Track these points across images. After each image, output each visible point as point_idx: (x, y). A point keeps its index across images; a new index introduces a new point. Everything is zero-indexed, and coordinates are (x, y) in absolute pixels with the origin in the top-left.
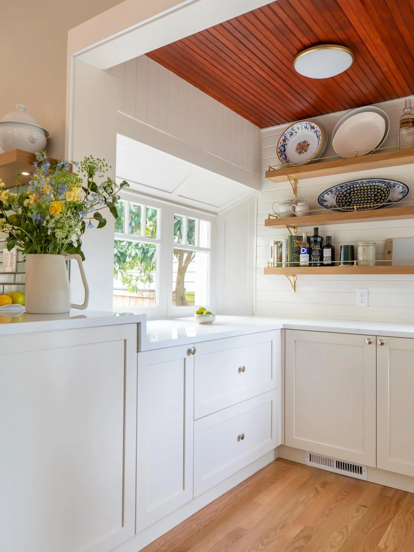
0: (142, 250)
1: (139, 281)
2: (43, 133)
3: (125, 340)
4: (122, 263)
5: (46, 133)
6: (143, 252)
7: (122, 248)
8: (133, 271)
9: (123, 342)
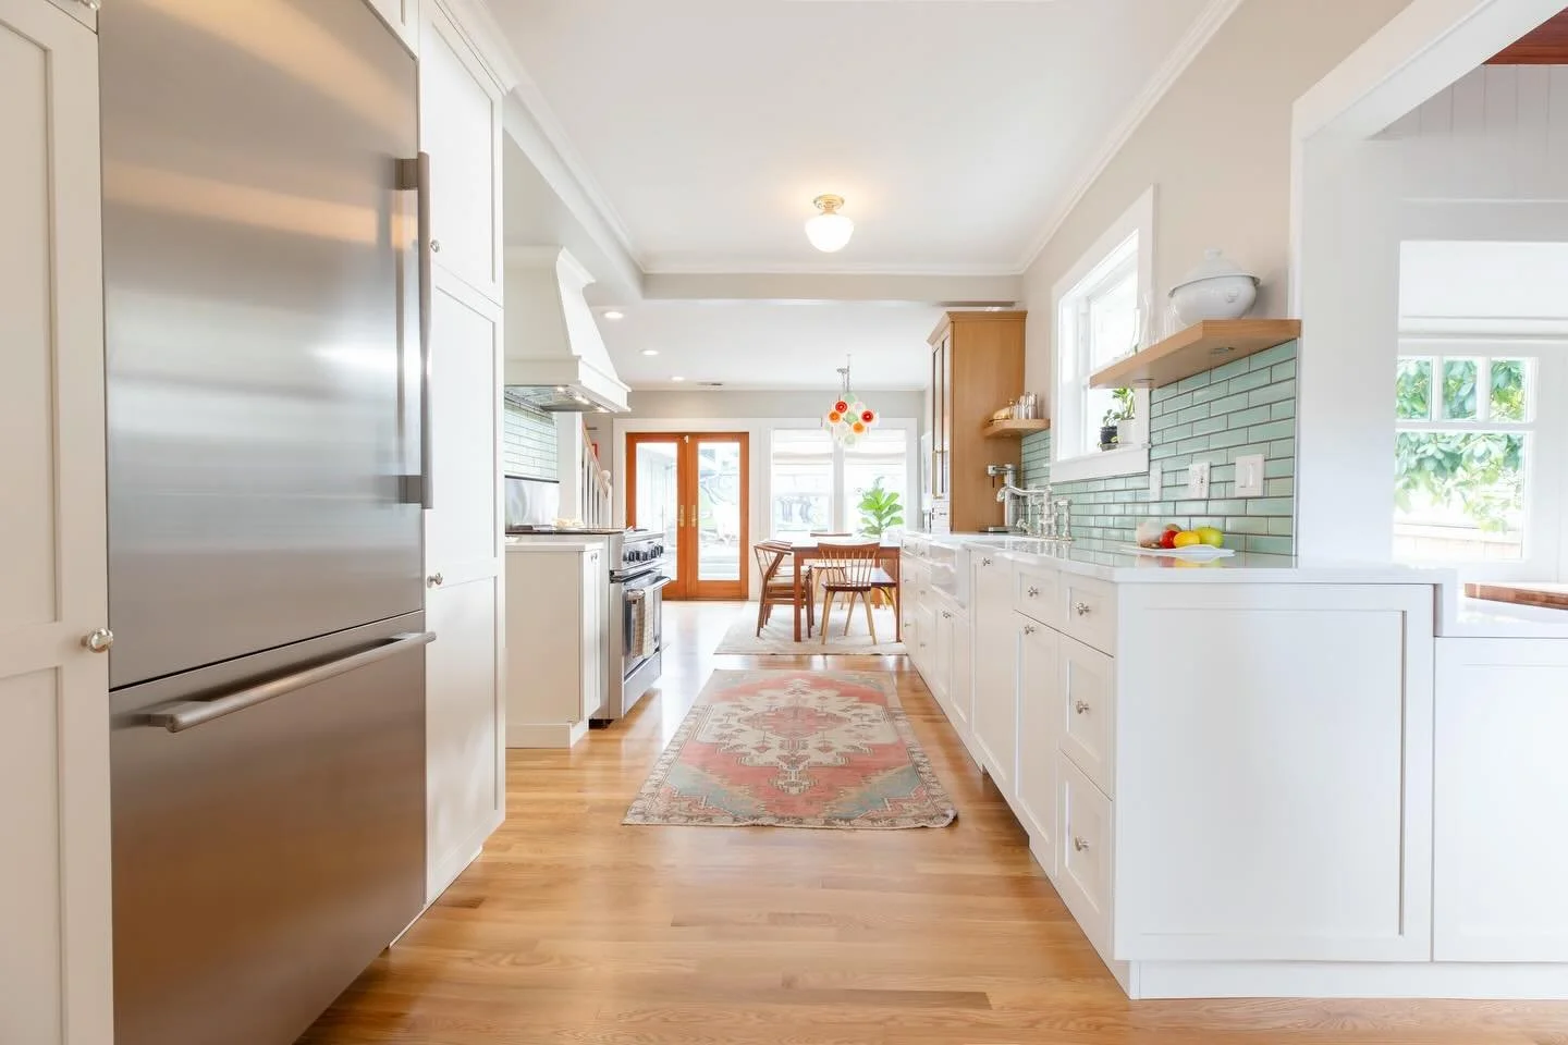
0: (1505, 443)
1: (1511, 508)
2: (1250, 282)
3: (1404, 613)
4: (1449, 472)
5: (1255, 281)
6: (1508, 447)
7: (1449, 443)
8: (1495, 486)
9: (1400, 615)
